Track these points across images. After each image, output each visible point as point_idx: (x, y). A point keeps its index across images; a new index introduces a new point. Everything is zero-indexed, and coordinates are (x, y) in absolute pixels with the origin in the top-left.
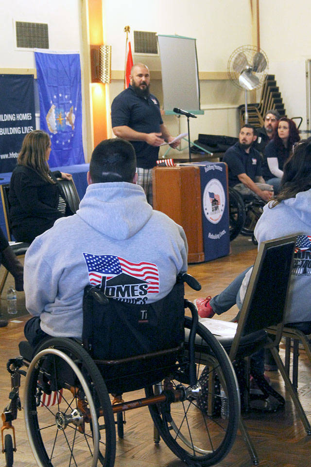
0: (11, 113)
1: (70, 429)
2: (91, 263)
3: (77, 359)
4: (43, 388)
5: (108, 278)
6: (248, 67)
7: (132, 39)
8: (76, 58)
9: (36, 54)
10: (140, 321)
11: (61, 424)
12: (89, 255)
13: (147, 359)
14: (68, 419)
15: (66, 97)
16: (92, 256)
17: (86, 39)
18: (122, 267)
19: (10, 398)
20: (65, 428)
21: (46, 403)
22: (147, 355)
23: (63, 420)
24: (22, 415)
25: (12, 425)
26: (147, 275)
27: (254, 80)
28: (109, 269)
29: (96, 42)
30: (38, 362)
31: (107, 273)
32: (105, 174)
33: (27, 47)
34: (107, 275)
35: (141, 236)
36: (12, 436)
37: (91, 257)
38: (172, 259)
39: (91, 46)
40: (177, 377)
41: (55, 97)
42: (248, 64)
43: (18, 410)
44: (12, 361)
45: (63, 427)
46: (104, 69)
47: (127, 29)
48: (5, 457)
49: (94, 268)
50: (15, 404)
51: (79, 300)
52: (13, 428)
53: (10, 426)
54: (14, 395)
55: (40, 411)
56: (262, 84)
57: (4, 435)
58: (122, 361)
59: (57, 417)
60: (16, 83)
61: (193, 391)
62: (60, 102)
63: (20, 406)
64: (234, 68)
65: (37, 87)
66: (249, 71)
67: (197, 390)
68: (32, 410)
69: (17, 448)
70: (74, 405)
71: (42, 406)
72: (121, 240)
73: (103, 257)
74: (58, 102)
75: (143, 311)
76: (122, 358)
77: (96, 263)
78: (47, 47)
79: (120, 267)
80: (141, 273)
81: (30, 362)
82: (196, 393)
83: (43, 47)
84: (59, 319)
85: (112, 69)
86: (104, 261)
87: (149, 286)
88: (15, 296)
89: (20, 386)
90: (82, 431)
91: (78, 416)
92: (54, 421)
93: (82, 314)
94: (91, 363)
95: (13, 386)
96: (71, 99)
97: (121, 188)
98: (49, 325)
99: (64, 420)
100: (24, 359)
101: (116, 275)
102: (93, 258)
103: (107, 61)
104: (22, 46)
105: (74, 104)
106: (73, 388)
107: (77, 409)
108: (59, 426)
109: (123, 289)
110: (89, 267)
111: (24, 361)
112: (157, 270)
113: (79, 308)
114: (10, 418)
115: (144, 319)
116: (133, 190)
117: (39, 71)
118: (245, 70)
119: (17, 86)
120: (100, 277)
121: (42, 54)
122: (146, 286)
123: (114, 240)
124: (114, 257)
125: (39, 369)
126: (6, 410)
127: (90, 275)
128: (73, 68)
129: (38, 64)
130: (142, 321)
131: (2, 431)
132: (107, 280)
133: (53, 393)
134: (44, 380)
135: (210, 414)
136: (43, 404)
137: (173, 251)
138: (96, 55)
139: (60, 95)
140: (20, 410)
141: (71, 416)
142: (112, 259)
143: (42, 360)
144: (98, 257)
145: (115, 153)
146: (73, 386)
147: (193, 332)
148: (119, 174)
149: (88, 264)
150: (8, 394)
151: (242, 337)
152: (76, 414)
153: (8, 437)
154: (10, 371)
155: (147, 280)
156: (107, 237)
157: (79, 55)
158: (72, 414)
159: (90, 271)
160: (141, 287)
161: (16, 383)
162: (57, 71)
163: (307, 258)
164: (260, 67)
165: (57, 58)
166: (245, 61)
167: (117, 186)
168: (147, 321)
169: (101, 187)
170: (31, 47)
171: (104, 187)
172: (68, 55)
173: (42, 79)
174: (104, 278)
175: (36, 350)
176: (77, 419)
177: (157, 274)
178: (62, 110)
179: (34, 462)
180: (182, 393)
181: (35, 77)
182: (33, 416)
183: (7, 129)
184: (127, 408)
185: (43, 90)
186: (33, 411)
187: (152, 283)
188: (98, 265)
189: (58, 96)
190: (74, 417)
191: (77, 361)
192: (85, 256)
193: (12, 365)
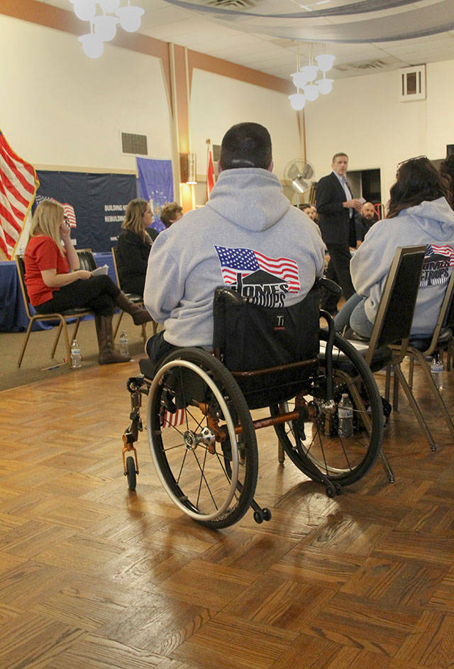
0: (118, 204)
1: (201, 449)
2: (224, 257)
3: (209, 370)
4: (167, 407)
5: (244, 275)
6: (299, 176)
7: (211, 149)
8: (168, 163)
9: (138, 158)
10: (276, 329)
11: (191, 443)
12: (221, 248)
13: (284, 371)
14: (199, 438)
15: (162, 193)
16: (225, 249)
17: (177, 149)
18: (259, 262)
19: (131, 419)
20: (196, 447)
21: (173, 424)
22: (285, 366)
23: (192, 439)
24: (145, 436)
25: (134, 446)
26: (285, 273)
27: (304, 185)
28: (245, 265)
29: (184, 151)
30: (163, 377)
31: (242, 269)
32: (235, 161)
33: (130, 152)
34: (242, 272)
35: (278, 229)
36: (134, 458)
37: (223, 250)
38: (313, 257)
39: (181, 154)
40: (312, 392)
41: (153, 193)
42: (299, 173)
43: (139, 432)
44: (132, 380)
45: (193, 447)
46: (191, 172)
47: (208, 141)
48: (127, 479)
49: (228, 263)
50: (137, 425)
51: (210, 301)
52: (135, 450)
53: (132, 447)
54: (135, 415)
55: (165, 431)
56: (310, 189)
57: (126, 457)
58: (258, 372)
59: (186, 437)
60: (123, 181)
61: (326, 407)
62: (157, 197)
63: (141, 427)
64: (289, 175)
65: (138, 184)
66: (300, 178)
67: (331, 406)
68: (156, 429)
69: (139, 470)
70: (204, 424)
71: (169, 427)
72: (257, 232)
73: (237, 250)
74: (155, 197)
75: (280, 317)
76: (256, 370)
77: (229, 257)
78: (146, 154)
79: (257, 263)
80: (280, 270)
81: (152, 380)
82: (329, 409)
83: (143, 154)
84: (184, 324)
85: (198, 173)
86: (239, 255)
87: (289, 285)
88: (127, 340)
89: (141, 406)
90: (213, 452)
91: (210, 435)
92: (182, 440)
93: (212, 317)
94: (227, 374)
95: (133, 405)
96: (165, 195)
97: (257, 175)
98: (173, 332)
99: (194, 439)
100: (145, 377)
101: (253, 272)
102: (226, 252)
103: (193, 166)
104: (127, 152)
105: (167, 199)
106: (203, 405)
107: (208, 427)
108: (188, 446)
109: (263, 289)
110: (222, 261)
111: (145, 379)
112: (297, 268)
113: (208, 310)
114: (131, 439)
115: (281, 326)
116: (270, 178)
117: (140, 172)
118: (297, 177)
119: (123, 183)
120: (235, 273)
121: (142, 159)
122: (286, 286)
123: (249, 231)
124: (249, 251)
125: (163, 384)
126: (127, 431)
127: (223, 271)
128: (166, 171)
129: (139, 166)
130: (279, 328)
131: (123, 453)
132: (242, 278)
133: (180, 411)
134: (168, 398)
135: (327, 433)
136: (170, 424)
137: (313, 247)
138: (184, 161)
139: (157, 192)
140: (142, 431)
141: (201, 435)
142: (247, 253)
143: (166, 375)
144: (231, 250)
145: (248, 136)
146: (203, 402)
147: (330, 344)
148: (251, 161)
149: (220, 258)
150: (129, 415)
151: (376, 350)
152: (207, 433)
153: (130, 459)
154: (130, 390)
155: (286, 279)
156: (241, 228)
157: (170, 161)
158: (203, 432)
159: (222, 265)
160: (281, 287)
161: (136, 403)
162: (155, 173)
163: (431, 269)
164: (308, 175)
165: (154, 162)
166: (297, 171)
167: (253, 173)
168: (283, 328)
169: (235, 173)
170: (133, 153)
171: (238, 173)
172: (163, 161)
173: (143, 178)
174: (239, 275)
175: (160, 364)
176: (209, 439)
177: (296, 273)
178: (158, 204)
179: (159, 484)
180: (315, 410)
181: (137, 177)
182: (157, 436)
183: (115, 217)
184: (260, 425)
185: (143, 187)
186: (157, 431)
187: (292, 283)
188: (232, 259)
189: (155, 192)
190: (206, 437)
191: (209, 372)
192: (217, 250)
193: (132, 384)
